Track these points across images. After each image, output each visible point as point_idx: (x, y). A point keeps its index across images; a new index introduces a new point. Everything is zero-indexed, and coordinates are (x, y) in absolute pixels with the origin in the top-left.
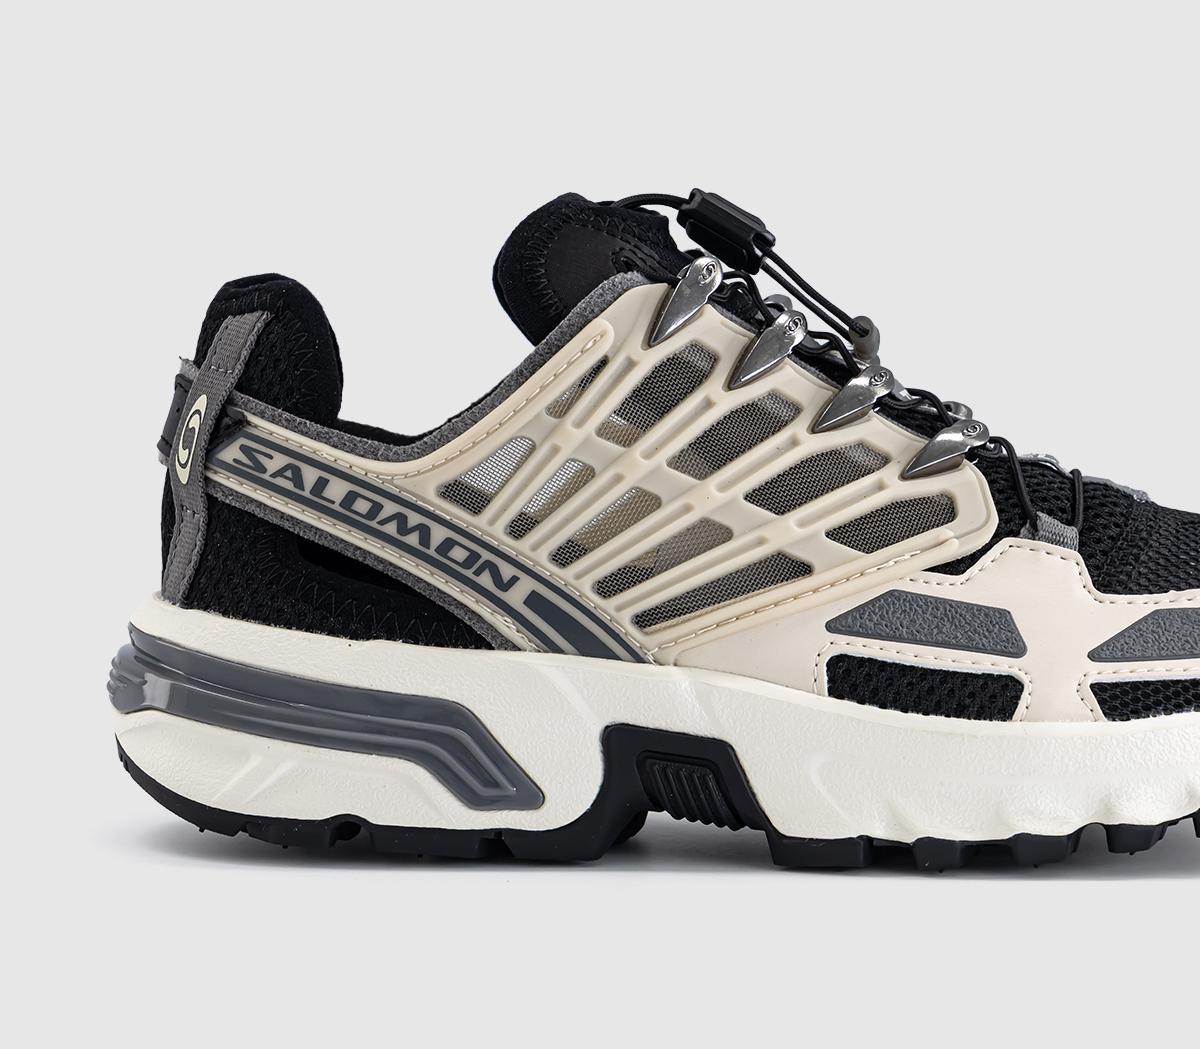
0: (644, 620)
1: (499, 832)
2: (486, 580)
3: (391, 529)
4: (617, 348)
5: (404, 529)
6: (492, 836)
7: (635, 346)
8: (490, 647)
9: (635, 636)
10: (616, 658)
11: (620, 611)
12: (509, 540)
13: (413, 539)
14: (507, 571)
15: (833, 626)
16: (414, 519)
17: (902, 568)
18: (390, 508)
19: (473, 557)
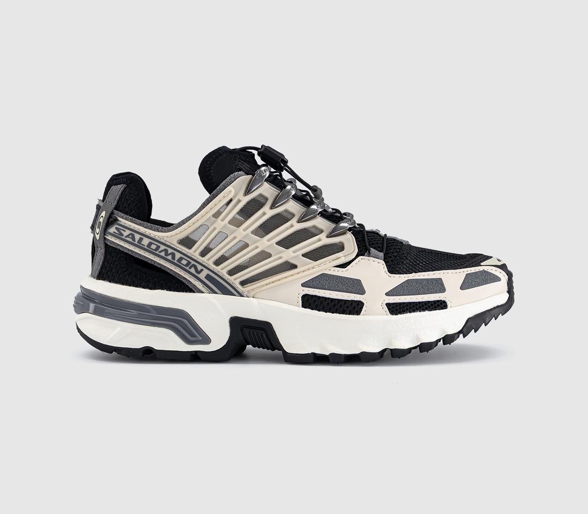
0: (243, 283)
1: (196, 352)
2: (193, 270)
3: (163, 254)
4: (235, 196)
5: (167, 254)
6: (194, 353)
7: (240, 196)
8: (194, 292)
9: (240, 288)
10: (235, 295)
11: (235, 280)
13: (170, 257)
14: (199, 267)
15: (304, 285)
16: (170, 251)
17: (327, 266)
18: (162, 247)
19: (189, 263)
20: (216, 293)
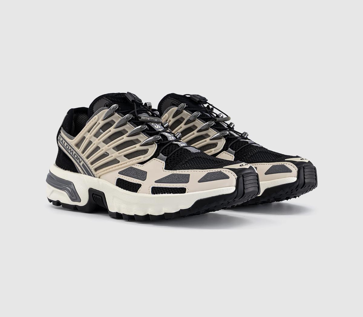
0: (96, 170)
1: (76, 206)
2: (78, 161)
3: (69, 151)
5: (71, 152)
6: (75, 206)
8: (78, 173)
9: (94, 172)
10: (92, 176)
11: (92, 167)
12: (81, 154)
13: (71, 153)
15: (120, 173)
16: (72, 150)
17: (133, 163)
18: (70, 148)
19: (77, 157)
20: (85, 174)
